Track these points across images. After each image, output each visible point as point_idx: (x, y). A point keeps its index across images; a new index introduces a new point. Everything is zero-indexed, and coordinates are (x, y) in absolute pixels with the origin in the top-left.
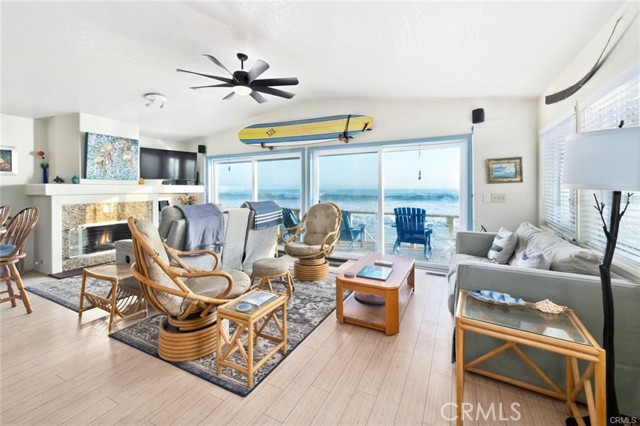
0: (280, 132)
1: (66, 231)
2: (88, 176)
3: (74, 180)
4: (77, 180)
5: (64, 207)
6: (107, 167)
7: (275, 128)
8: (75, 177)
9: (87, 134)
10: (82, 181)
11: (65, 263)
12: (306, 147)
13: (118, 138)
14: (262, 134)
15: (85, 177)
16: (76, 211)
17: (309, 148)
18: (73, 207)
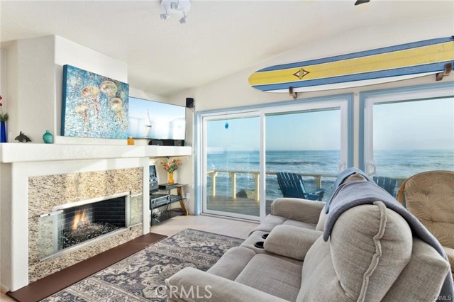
0: (315, 72)
1: (35, 218)
2: (67, 132)
3: (47, 138)
4: (50, 138)
5: (31, 181)
6: (92, 119)
7: (306, 68)
8: (47, 134)
9: (65, 67)
10: (58, 139)
11: (33, 268)
12: (357, 91)
13: (105, 79)
14: (288, 76)
15: (62, 133)
16: (49, 185)
17: (361, 93)
18: (45, 179)
